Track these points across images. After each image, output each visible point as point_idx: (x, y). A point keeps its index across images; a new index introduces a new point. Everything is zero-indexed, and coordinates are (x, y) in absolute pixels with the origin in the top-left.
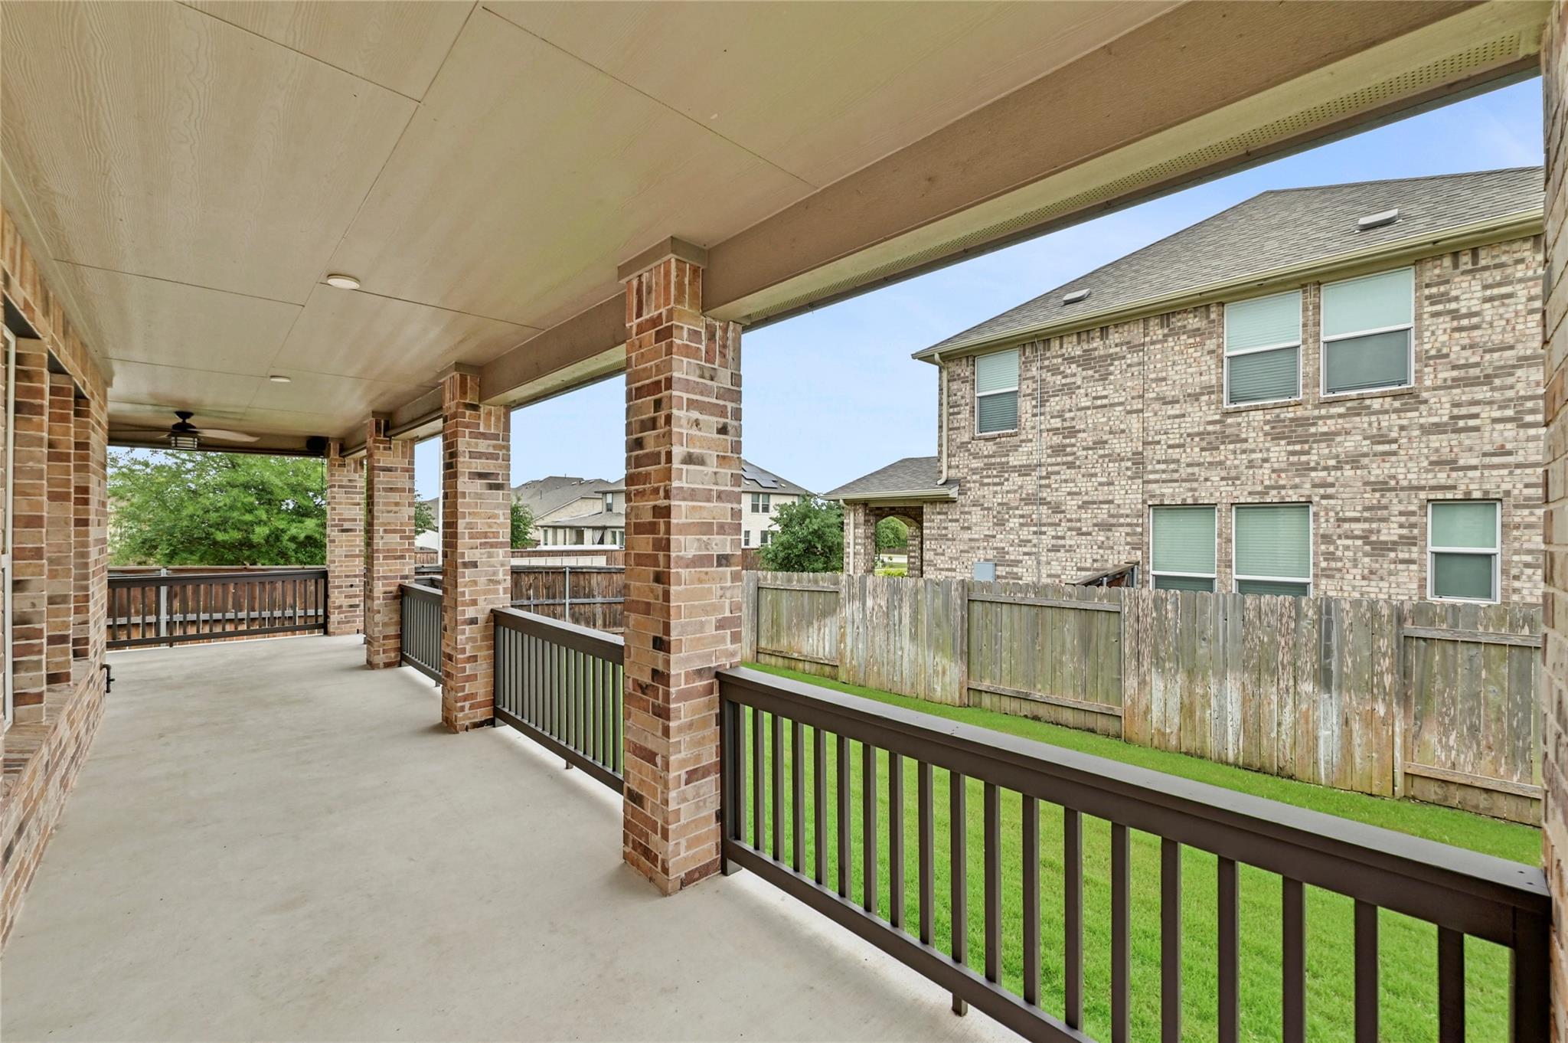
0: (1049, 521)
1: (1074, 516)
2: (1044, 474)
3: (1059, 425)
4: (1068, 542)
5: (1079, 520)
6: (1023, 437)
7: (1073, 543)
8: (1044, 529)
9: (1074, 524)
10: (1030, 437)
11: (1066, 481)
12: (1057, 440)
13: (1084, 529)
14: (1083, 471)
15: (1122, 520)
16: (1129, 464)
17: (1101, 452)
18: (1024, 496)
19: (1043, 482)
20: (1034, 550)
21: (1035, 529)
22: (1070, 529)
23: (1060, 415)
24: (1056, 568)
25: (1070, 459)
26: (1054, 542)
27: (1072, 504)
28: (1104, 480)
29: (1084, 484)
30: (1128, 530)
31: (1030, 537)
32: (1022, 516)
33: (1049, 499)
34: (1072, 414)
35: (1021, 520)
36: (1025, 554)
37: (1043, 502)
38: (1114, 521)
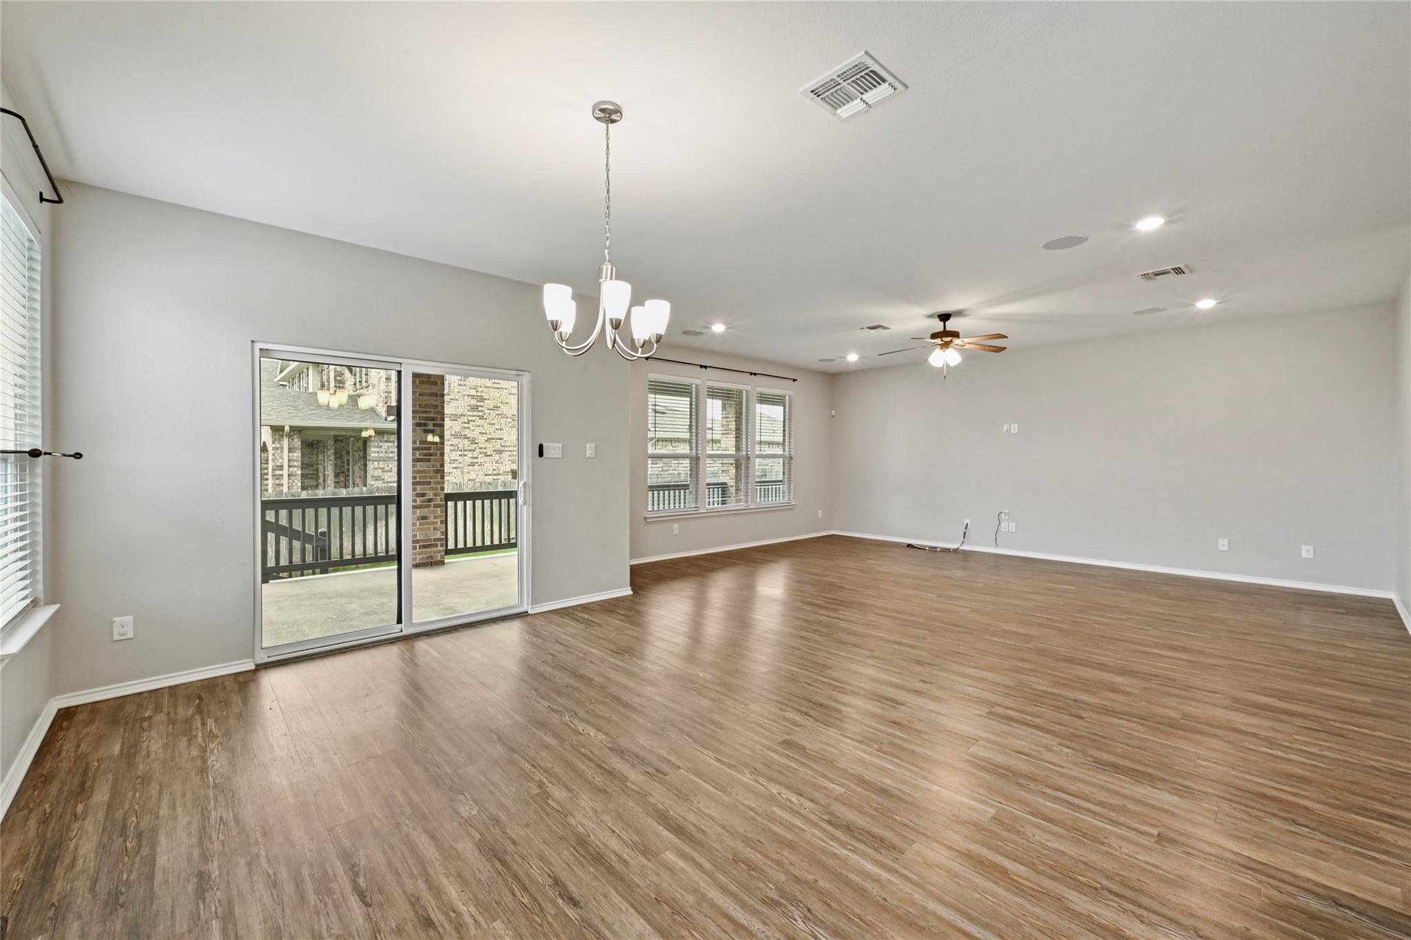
0: (469, 448)
1: (483, 446)
2: (466, 421)
3: (475, 394)
4: (479, 460)
5: (486, 448)
6: (453, 397)
7: (482, 460)
8: (466, 453)
9: (483, 450)
10: (457, 397)
11: (479, 426)
12: (473, 402)
13: (488, 453)
14: (488, 421)
15: (507, 449)
16: (510, 420)
17: (497, 412)
18: (453, 433)
19: (465, 425)
20: (459, 465)
21: (460, 453)
22: (481, 453)
23: (475, 388)
24: (473, 476)
25: (481, 414)
26: (472, 460)
27: (482, 439)
28: (498, 427)
29: (488, 428)
30: (510, 453)
31: (457, 458)
32: (452, 445)
33: (468, 436)
34: (481, 389)
35: (451, 448)
36: (454, 468)
37: (465, 437)
38: (503, 449)
